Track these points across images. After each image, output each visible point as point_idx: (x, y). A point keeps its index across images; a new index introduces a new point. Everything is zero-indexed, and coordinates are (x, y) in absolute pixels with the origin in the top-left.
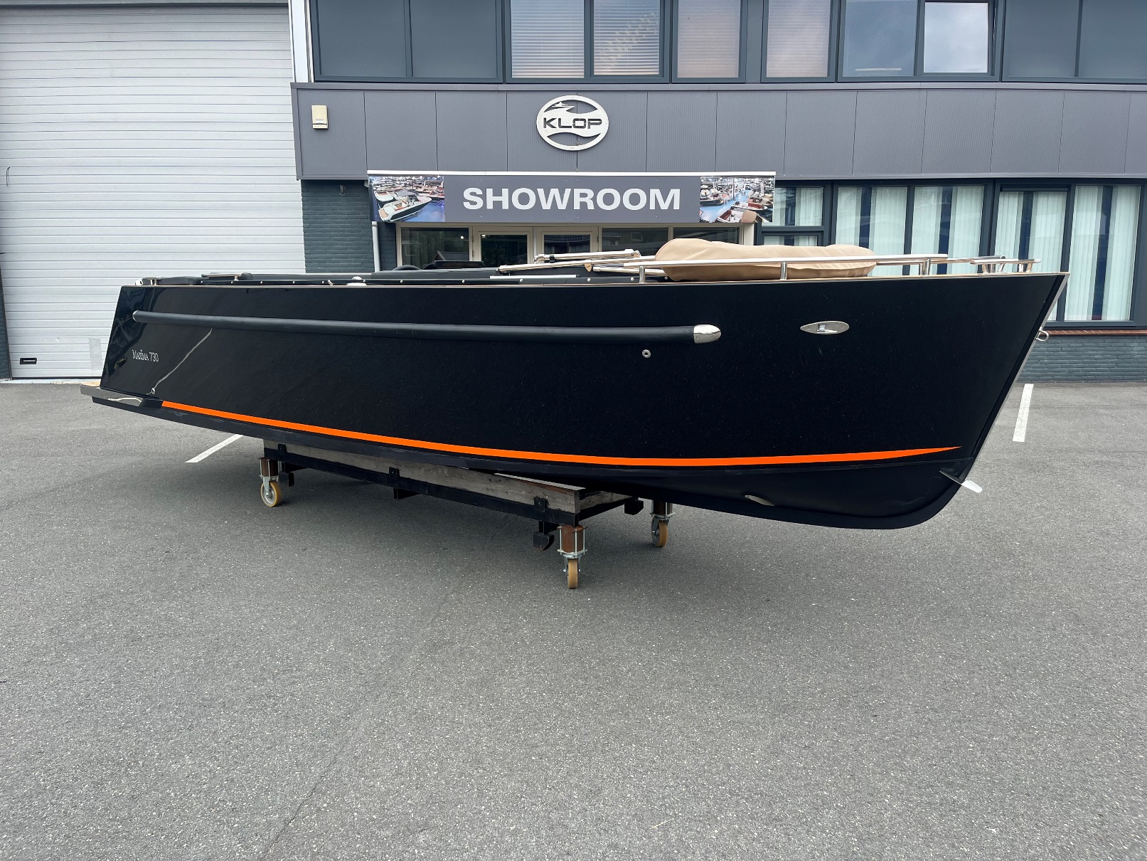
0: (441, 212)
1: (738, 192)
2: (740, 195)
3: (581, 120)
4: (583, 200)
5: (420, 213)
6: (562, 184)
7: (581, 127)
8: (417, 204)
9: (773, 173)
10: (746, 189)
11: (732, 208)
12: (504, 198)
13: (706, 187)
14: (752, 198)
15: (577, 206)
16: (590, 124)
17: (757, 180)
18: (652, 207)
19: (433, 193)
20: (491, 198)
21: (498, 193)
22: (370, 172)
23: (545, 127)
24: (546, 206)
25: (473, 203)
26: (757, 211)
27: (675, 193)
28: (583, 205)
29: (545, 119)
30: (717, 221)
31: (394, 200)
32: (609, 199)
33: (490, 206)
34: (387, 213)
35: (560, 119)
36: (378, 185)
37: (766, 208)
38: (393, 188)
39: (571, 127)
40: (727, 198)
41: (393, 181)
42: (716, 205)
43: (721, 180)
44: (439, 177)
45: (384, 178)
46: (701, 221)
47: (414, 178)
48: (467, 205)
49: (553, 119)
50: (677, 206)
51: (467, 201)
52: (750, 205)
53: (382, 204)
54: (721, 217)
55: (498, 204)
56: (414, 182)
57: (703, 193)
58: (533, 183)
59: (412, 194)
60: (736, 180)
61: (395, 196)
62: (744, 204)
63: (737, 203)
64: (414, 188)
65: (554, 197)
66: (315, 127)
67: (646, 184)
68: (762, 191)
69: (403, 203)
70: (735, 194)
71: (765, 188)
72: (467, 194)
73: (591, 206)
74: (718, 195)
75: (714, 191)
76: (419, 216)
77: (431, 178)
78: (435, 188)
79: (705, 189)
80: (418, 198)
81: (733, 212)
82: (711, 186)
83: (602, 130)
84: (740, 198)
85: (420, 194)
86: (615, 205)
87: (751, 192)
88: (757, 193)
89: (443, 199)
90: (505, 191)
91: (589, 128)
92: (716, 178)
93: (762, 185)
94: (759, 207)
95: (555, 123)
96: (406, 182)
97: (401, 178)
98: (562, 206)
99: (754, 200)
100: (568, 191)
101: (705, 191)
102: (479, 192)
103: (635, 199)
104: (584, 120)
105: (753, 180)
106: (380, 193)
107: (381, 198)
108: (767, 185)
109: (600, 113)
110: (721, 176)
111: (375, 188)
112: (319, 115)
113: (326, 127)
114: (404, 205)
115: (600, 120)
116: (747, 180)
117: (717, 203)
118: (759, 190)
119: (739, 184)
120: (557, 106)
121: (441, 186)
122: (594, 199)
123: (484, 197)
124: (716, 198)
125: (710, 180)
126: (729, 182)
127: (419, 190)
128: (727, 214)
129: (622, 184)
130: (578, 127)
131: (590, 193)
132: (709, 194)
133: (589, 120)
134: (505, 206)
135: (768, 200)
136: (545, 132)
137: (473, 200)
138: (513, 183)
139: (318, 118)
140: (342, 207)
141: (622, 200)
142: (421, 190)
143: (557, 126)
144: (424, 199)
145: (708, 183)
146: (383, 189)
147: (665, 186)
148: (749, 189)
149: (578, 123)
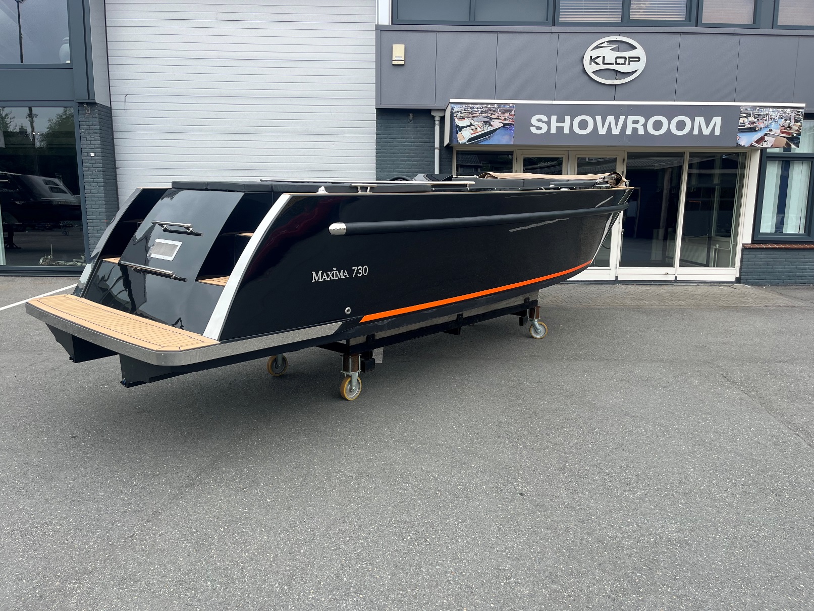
0: (511, 135)
1: (772, 121)
2: (773, 124)
3: (623, 57)
4: (635, 126)
5: (493, 136)
6: (617, 112)
7: (622, 64)
8: (490, 129)
9: (803, 105)
10: (779, 118)
11: (766, 135)
12: (566, 125)
13: (745, 115)
14: (783, 126)
15: (629, 131)
16: (630, 61)
17: (789, 111)
18: (696, 132)
19: (505, 119)
20: (554, 124)
21: (561, 119)
22: (452, 100)
23: (591, 64)
24: (602, 131)
25: (539, 128)
26: (787, 138)
27: (717, 120)
28: (635, 130)
29: (591, 57)
30: (751, 145)
31: (471, 125)
32: (658, 125)
33: (553, 131)
34: (464, 136)
35: (604, 57)
36: (458, 112)
37: (795, 135)
38: (470, 114)
39: (612, 64)
40: (762, 125)
41: (471, 108)
42: (753, 132)
43: (759, 110)
44: (511, 105)
45: (464, 106)
46: (739, 146)
47: (489, 106)
48: (533, 130)
49: (598, 57)
50: (717, 132)
51: (534, 126)
52: (781, 132)
53: (461, 128)
54: (755, 142)
55: (560, 130)
56: (490, 109)
57: (741, 120)
58: (591, 111)
59: (487, 119)
60: (771, 110)
61: (472, 122)
62: (776, 131)
63: (771, 130)
64: (489, 115)
65: (610, 123)
66: (394, 63)
67: (692, 112)
68: (793, 120)
69: (478, 128)
70: (769, 122)
71: (795, 118)
72: (534, 121)
73: (641, 132)
74: (754, 122)
75: (751, 119)
76: (491, 139)
77: (504, 106)
78: (507, 115)
79: (744, 117)
80: (492, 123)
81: (766, 138)
82: (748, 115)
83: (640, 66)
84: (773, 126)
85: (493, 120)
86: (663, 130)
87: (783, 120)
88: (788, 122)
89: (513, 125)
90: (567, 118)
91: (629, 64)
92: (755, 107)
93: (793, 115)
94: (789, 134)
95: (600, 60)
96: (482, 109)
97: (478, 106)
98: (616, 131)
99: (785, 127)
100: (622, 118)
101: (744, 119)
102: (545, 118)
103: (681, 125)
104: (625, 58)
105: (785, 110)
106: (460, 119)
107: (460, 123)
108: (797, 115)
109: (640, 52)
110: (759, 106)
111: (455, 115)
112: (398, 52)
113: (403, 63)
114: (479, 129)
115: (638, 58)
116: (780, 110)
117: (753, 130)
118: (790, 120)
119: (773, 113)
120: (603, 45)
121: (513, 113)
122: (645, 126)
123: (548, 123)
124: (753, 126)
125: (749, 109)
126: (765, 111)
127: (493, 116)
128: (761, 139)
129: (670, 112)
130: (619, 64)
131: (642, 120)
132: (746, 122)
133: (629, 58)
134: (567, 131)
135: (797, 128)
136: (590, 68)
137: (539, 125)
138: (574, 111)
139: (398, 55)
140: (409, 132)
141: (670, 126)
142: (495, 117)
143: (601, 63)
144: (497, 124)
145: (747, 112)
146: (462, 115)
147: (708, 114)
148: (782, 118)
149: (619, 61)
